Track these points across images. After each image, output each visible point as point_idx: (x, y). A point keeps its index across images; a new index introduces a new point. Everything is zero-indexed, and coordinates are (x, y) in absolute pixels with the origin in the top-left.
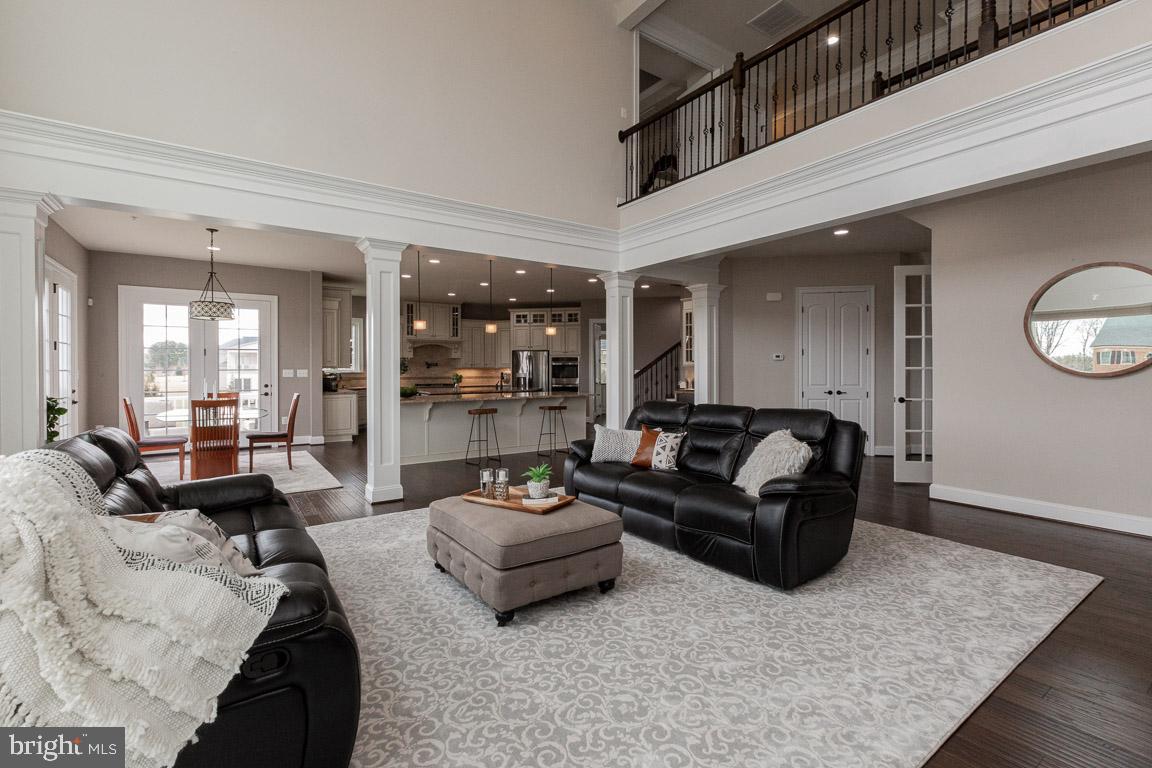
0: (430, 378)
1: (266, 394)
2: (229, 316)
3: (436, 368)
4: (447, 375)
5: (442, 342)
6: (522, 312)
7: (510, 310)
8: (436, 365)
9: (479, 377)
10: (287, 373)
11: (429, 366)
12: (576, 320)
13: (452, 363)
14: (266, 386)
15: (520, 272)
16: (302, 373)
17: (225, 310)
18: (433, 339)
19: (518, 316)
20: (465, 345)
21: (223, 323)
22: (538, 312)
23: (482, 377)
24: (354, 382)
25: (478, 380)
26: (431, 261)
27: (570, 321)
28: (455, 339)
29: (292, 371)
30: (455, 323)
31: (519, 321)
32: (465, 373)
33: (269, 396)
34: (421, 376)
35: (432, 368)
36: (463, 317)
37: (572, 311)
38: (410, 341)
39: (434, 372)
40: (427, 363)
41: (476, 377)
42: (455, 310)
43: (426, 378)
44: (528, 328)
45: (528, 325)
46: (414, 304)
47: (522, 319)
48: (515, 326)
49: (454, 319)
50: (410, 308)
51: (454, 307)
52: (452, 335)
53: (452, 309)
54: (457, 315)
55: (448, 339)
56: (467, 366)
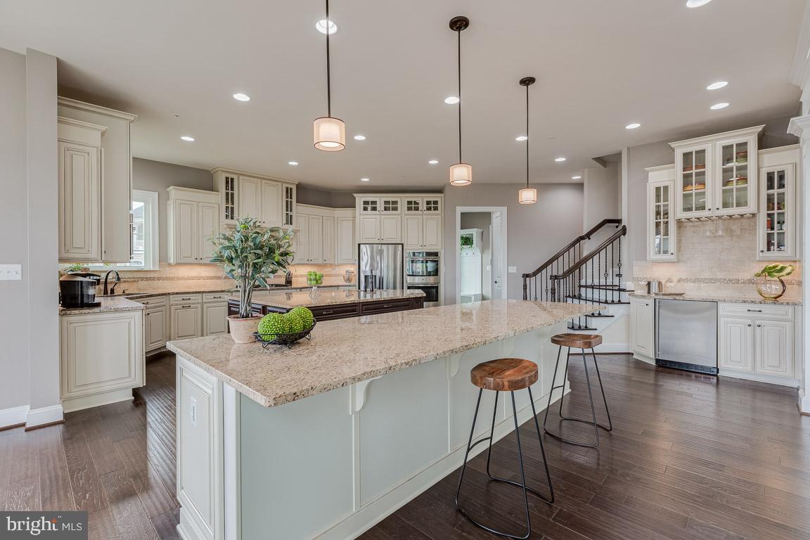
6: (370, 197)
7: (355, 195)
12: (436, 209)
19: (366, 203)
20: (302, 237)
22: (391, 197)
27: (429, 209)
28: (289, 227)
30: (289, 207)
31: (365, 209)
32: (296, 271)
36: (298, 201)
37: (432, 197)
42: (288, 192)
44: (378, 217)
45: (378, 213)
46: (235, 177)
47: (370, 206)
48: (360, 214)
49: (287, 202)
50: (230, 183)
51: (289, 186)
52: (285, 222)
53: (287, 188)
54: (291, 198)
55: (279, 225)
56: (301, 262)
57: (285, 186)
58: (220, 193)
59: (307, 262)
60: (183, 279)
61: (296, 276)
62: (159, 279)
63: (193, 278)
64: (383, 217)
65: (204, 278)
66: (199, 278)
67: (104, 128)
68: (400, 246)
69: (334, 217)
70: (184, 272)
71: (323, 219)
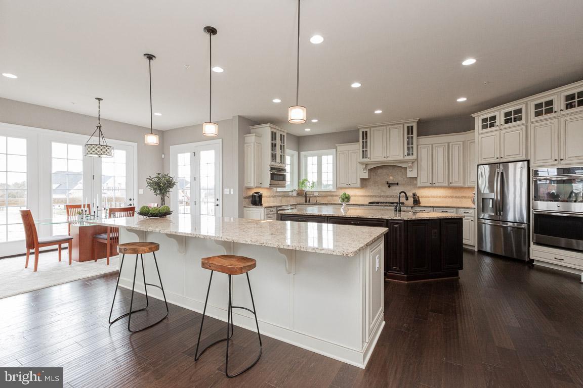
1: (217, 205)
2: (109, 154)
5: (397, 162)
6: (487, 114)
7: (473, 115)
8: (397, 184)
9: (449, 197)
11: (389, 185)
14: (217, 200)
15: (469, 62)
16: (232, 191)
17: (104, 149)
18: (385, 159)
19: (484, 120)
21: (104, 158)
22: (513, 106)
23: (452, 197)
24: (329, 198)
25: (447, 200)
27: (569, 106)
28: (410, 157)
29: (228, 190)
30: (410, 142)
32: (421, 193)
33: (219, 206)
34: (383, 194)
35: (393, 188)
36: (419, 134)
39: (395, 191)
40: (386, 183)
41: (445, 197)
42: (410, 130)
44: (497, 133)
45: (498, 128)
46: (368, 130)
47: (490, 123)
48: (479, 134)
49: (408, 138)
50: (365, 135)
51: (411, 125)
52: (406, 154)
53: (408, 127)
54: (412, 134)
55: (402, 158)
56: (424, 185)
57: (406, 125)
58: (359, 143)
59: (431, 185)
61: (422, 197)
64: (502, 132)
65: (358, 196)
68: (526, 163)
71: (449, 146)
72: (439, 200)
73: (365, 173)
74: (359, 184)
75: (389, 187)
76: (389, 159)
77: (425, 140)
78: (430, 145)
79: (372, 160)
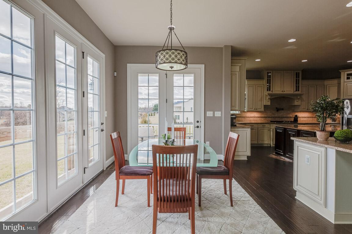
0: (279, 117)
1: (198, 127)
3: (282, 111)
4: (289, 116)
5: (289, 95)
8: (283, 109)
9: (311, 117)
10: (210, 114)
11: (278, 110)
13: (294, 108)
14: (198, 122)
16: (218, 114)
18: (282, 93)
19: (348, 74)
20: (304, 97)
26: (289, 41)
28: (297, 92)
29: (212, 112)
30: (297, 82)
31: (349, 78)
32: (300, 115)
33: (199, 128)
34: (273, 116)
35: (280, 111)
36: (303, 79)
38: (269, 94)
39: (281, 114)
40: (277, 108)
42: (297, 75)
43: (276, 117)
46: (272, 72)
48: (345, 82)
49: (296, 80)
51: (298, 72)
52: (295, 90)
53: (297, 73)
54: (299, 77)
55: (292, 92)
56: (303, 110)
57: (295, 72)
58: (265, 80)
59: (307, 110)
60: (248, 117)
61: (300, 117)
62: (240, 117)
63: (252, 117)
66: (255, 117)
67: (240, 65)
69: (324, 85)
70: (249, 114)
71: (317, 87)
72: (305, 119)
73: (268, 101)
74: (263, 109)
75: (277, 111)
76: (284, 93)
77: (306, 82)
78: (316, 86)
79: (274, 93)
